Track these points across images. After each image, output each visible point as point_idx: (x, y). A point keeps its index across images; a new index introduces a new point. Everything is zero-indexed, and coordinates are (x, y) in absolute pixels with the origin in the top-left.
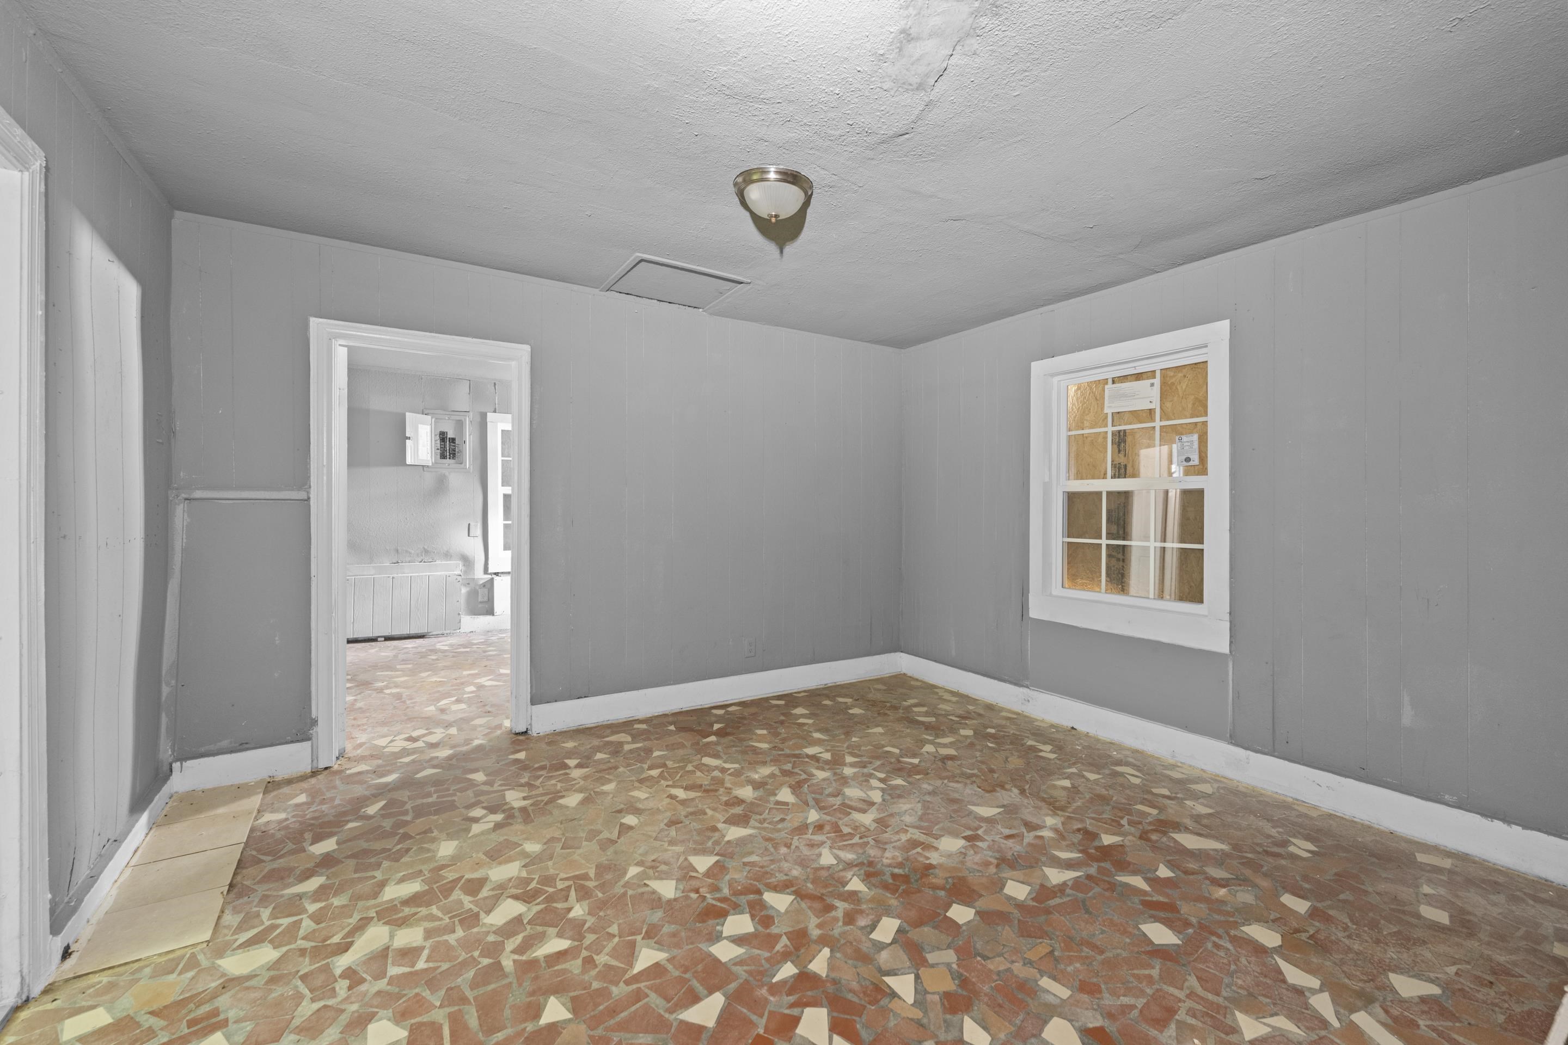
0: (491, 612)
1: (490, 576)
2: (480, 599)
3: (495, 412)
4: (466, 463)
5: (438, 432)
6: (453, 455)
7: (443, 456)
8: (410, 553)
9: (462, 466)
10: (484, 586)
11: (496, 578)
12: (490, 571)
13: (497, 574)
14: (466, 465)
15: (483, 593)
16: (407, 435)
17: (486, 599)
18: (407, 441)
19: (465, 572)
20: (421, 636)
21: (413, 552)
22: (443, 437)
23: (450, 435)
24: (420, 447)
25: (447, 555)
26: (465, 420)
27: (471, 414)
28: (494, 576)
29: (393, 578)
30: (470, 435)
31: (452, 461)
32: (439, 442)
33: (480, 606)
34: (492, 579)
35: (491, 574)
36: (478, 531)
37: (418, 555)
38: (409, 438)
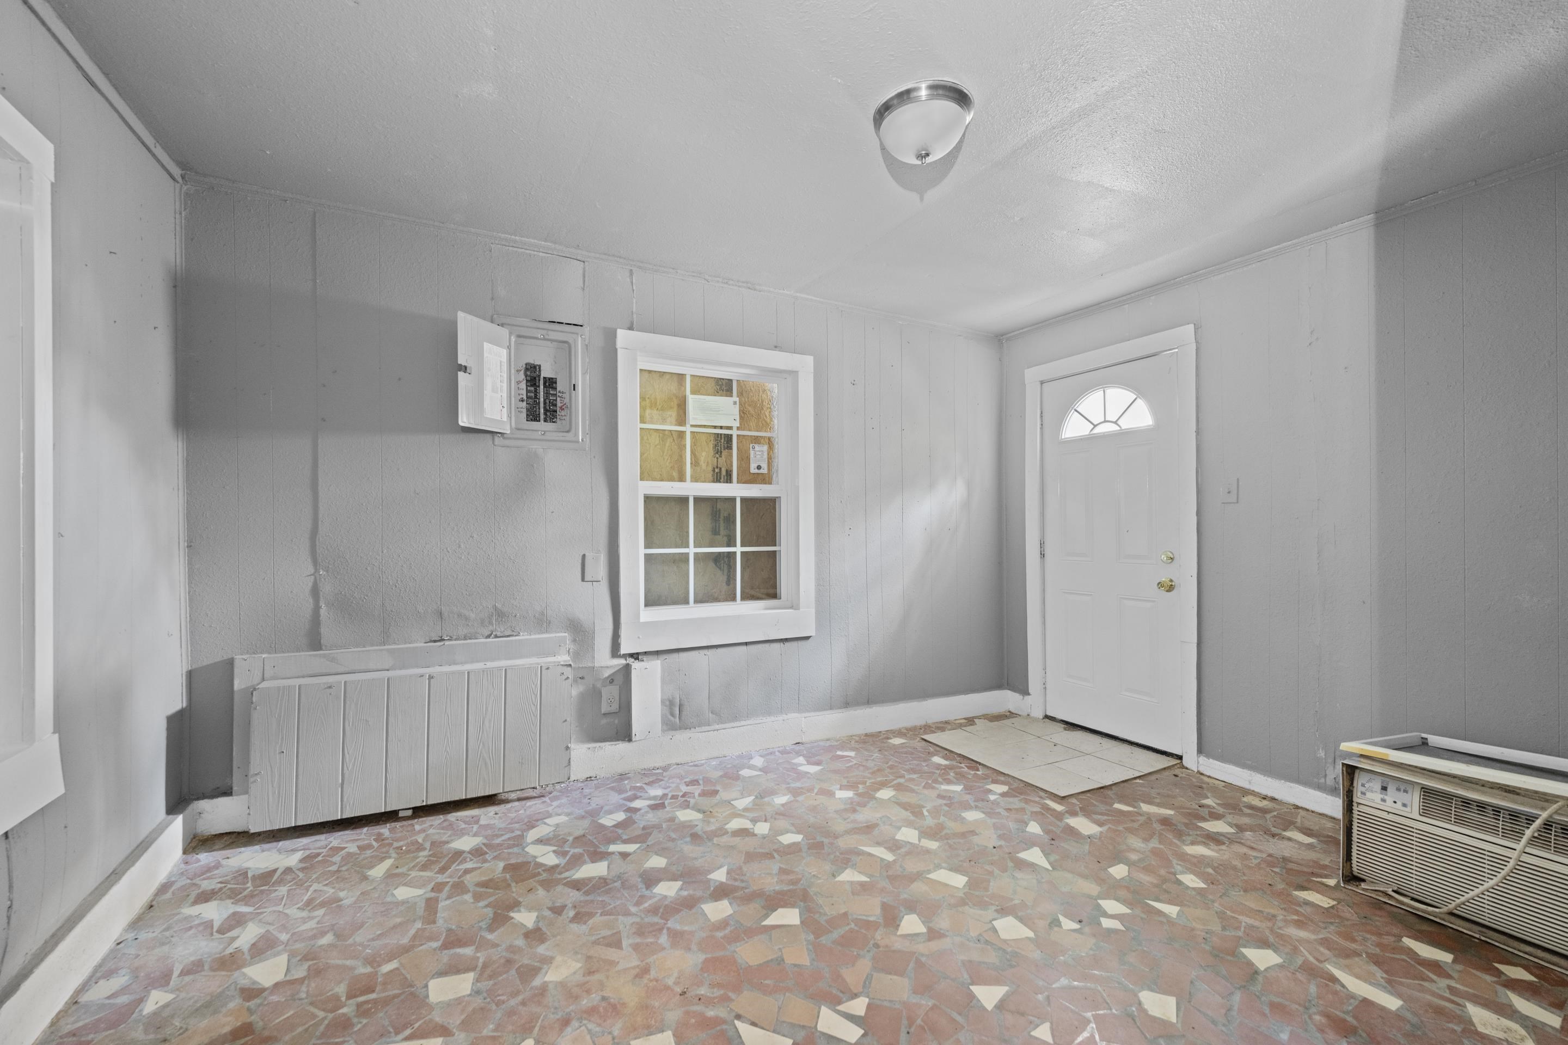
0: (625, 734)
1: (622, 662)
2: (605, 708)
3: (631, 328)
4: (577, 429)
5: (522, 365)
6: (551, 414)
7: (533, 416)
8: (467, 619)
9: (569, 436)
10: (612, 681)
11: (636, 665)
12: (623, 651)
13: (635, 656)
14: (576, 435)
15: (610, 694)
16: (461, 360)
17: (615, 707)
18: (461, 375)
19: (577, 655)
20: (489, 800)
21: (473, 616)
22: (532, 374)
23: (546, 372)
24: (488, 392)
25: (542, 622)
26: (575, 341)
27: (586, 329)
28: (630, 661)
29: (431, 677)
30: (584, 374)
31: (549, 426)
32: (523, 385)
33: (604, 721)
34: (627, 668)
35: (625, 656)
36: (599, 569)
37: (482, 622)
38: (465, 369)
